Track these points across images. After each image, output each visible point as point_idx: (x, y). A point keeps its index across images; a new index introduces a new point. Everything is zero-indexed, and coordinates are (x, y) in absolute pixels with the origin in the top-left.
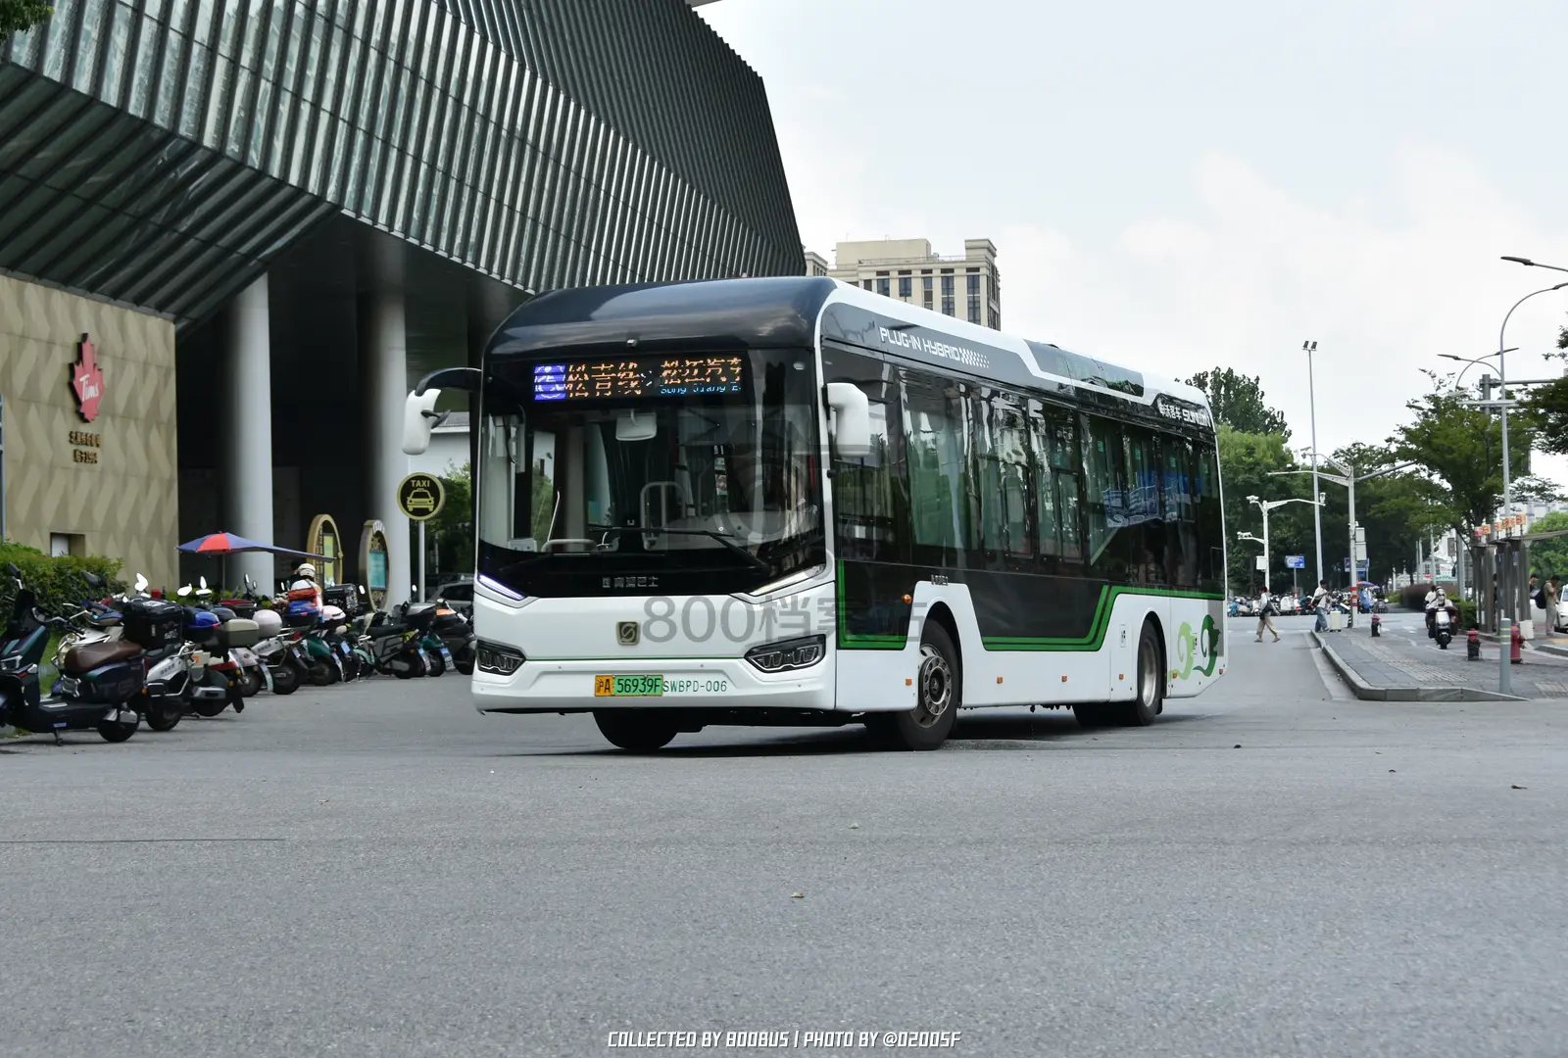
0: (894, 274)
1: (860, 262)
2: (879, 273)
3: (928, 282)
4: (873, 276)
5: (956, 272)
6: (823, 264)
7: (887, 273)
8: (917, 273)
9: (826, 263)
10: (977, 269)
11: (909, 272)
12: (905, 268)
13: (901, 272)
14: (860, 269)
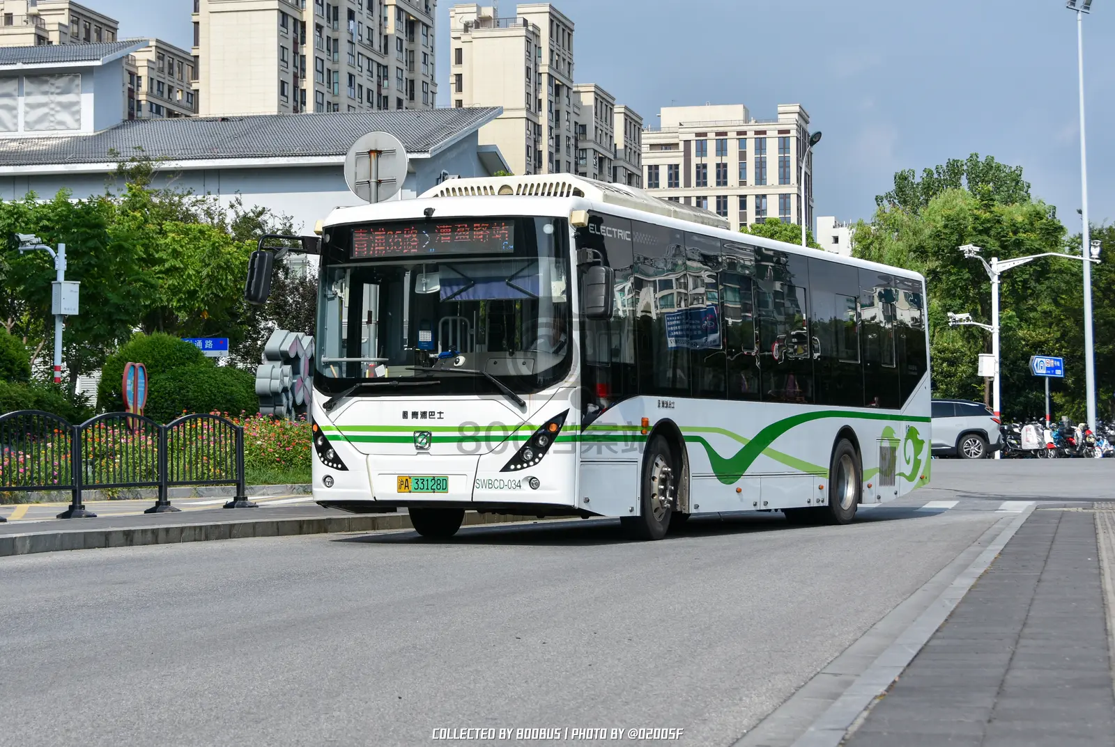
0: (711, 136)
1: (681, 124)
2: (698, 135)
3: (742, 143)
4: (692, 137)
5: (769, 134)
6: (639, 121)
7: (705, 134)
8: (732, 135)
9: (641, 119)
10: (788, 132)
11: (725, 134)
12: (721, 129)
13: (718, 134)
14: (681, 130)
